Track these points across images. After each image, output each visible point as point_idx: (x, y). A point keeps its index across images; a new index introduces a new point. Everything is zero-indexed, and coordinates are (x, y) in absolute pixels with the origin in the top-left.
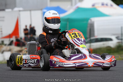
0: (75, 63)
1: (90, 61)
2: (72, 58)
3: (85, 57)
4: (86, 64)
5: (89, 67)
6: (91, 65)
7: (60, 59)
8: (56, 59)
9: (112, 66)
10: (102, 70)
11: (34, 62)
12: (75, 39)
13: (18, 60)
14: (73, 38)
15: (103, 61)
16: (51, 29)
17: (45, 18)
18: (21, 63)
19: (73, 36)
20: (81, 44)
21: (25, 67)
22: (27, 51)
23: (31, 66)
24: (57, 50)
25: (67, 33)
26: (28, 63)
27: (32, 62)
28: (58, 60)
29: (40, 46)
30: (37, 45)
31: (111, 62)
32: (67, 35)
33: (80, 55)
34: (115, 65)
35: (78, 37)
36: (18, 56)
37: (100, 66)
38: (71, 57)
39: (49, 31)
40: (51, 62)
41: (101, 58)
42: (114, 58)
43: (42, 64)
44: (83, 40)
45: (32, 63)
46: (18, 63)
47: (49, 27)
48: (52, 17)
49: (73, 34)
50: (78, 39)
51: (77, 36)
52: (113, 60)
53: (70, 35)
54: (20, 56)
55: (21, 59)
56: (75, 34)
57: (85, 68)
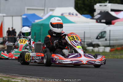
0: (71, 60)
1: (84, 59)
2: (70, 57)
3: (80, 56)
4: (81, 62)
5: (83, 64)
6: (85, 63)
7: (59, 57)
8: (57, 57)
9: (102, 64)
10: (94, 67)
11: (39, 59)
12: (73, 41)
13: (27, 56)
14: (72, 40)
15: (95, 60)
16: (55, 33)
17: (51, 23)
18: (29, 59)
19: (71, 38)
20: (78, 45)
21: (32, 62)
22: (34, 50)
23: (36, 62)
24: (58, 50)
25: (67, 36)
26: (34, 60)
27: (37, 58)
28: (58, 58)
29: (45, 46)
30: (42, 45)
31: (101, 60)
32: (67, 37)
33: (77, 54)
34: (105, 63)
35: (76, 39)
36: (27, 53)
37: (92, 64)
38: (69, 55)
39: (54, 34)
40: (52, 59)
41: (94, 58)
42: (104, 57)
43: (45, 61)
44: (79, 42)
45: (38, 60)
46: (27, 59)
47: (53, 31)
48: (56, 23)
49: (71, 37)
50: (75, 41)
51: (74, 39)
52: (103, 59)
53: (69, 37)
54: (28, 53)
55: (29, 56)
56: (73, 37)
57: (81, 65)
